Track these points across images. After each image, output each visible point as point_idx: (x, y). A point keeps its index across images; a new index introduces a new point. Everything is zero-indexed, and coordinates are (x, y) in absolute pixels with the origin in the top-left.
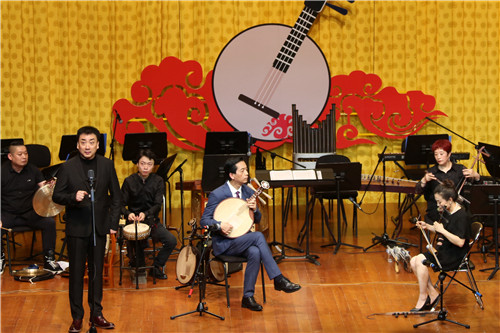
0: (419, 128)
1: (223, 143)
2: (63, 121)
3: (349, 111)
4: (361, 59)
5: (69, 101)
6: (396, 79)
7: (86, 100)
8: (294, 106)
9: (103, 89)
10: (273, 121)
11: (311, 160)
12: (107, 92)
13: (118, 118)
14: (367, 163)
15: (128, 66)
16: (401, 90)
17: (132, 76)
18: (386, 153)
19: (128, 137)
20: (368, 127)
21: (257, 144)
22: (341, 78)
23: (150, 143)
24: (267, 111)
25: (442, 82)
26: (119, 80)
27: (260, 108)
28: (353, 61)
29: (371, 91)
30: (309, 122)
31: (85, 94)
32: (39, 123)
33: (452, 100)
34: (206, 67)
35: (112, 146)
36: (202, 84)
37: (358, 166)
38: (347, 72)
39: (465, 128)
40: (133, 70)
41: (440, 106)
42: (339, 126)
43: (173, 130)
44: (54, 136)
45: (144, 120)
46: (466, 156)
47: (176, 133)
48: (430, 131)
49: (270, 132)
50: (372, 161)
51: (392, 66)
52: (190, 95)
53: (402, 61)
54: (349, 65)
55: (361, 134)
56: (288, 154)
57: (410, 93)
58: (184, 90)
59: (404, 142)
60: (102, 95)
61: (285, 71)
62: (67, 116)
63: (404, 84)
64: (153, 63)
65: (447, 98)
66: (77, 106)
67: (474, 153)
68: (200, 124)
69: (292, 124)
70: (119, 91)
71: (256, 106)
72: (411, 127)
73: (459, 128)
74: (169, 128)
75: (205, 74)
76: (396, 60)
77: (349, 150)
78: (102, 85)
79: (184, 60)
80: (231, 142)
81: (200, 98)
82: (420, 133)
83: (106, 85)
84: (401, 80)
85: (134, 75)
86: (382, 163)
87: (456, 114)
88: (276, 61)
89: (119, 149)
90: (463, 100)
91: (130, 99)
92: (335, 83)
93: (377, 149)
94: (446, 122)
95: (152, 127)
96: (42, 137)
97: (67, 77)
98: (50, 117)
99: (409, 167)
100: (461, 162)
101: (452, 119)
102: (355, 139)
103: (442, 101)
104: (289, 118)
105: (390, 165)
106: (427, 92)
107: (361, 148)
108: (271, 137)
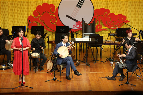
0: (121, 26)
1: (61, 29)
2: (13, 22)
3: (99, 20)
4: (104, 4)
5: (15, 16)
6: (114, 10)
7: (20, 15)
8: (83, 18)
9: (25, 12)
10: (76, 23)
11: (88, 35)
12: (26, 13)
13: (29, 21)
14: (105, 36)
15: (32, 5)
16: (116, 14)
17: (34, 9)
18: (111, 33)
19: (32, 27)
20: (105, 25)
21: (71, 30)
22: (97, 10)
23: (39, 29)
24: (75, 20)
25: (129, 12)
26: (30, 10)
27: (72, 19)
28: (101, 5)
29: (106, 14)
30: (87, 24)
31: (19, 14)
32: (5, 22)
33: (132, 17)
34: (56, 6)
35: (27, 30)
36: (55, 11)
37: (102, 37)
38: (99, 8)
39: (136, 26)
40: (34, 7)
41: (128, 19)
42: (96, 25)
43: (46, 25)
44: (10, 26)
45: (37, 22)
46: (136, 34)
47: (47, 26)
48: (125, 26)
49: (75, 26)
50: (106, 36)
51: (113, 7)
52: (51, 15)
53: (117, 5)
54: (100, 6)
55: (103, 27)
56: (81, 33)
57: (119, 15)
58: (49, 13)
59: (116, 30)
60: (24, 14)
61: (80, 8)
62: (14, 20)
63: (117, 12)
64: (40, 5)
65: (130, 16)
66: (17, 17)
67: (138, 33)
68: (54, 24)
69: (82, 24)
70: (30, 13)
71: (71, 19)
72: (119, 25)
73: (134, 26)
74: (45, 25)
75: (56, 9)
76: (114, 5)
77: (99, 32)
78: (24, 11)
79: (49, 4)
80: (64, 29)
81: (54, 16)
82: (121, 27)
83: (26, 11)
84: (116, 11)
85: (34, 8)
86: (109, 36)
87: (133, 21)
88: (78, 5)
89: (30, 31)
90: (135, 17)
91: (33, 16)
92: (95, 12)
93: (108, 32)
94: (130, 24)
95: (39, 24)
96: (6, 26)
97: (14, 8)
98: (9, 20)
99: (118, 37)
100: (134, 36)
101: (132, 23)
102: (101, 29)
103: (129, 17)
104: (81, 22)
105: (112, 37)
106: (124, 14)
107: (103, 32)
108: (76, 28)
